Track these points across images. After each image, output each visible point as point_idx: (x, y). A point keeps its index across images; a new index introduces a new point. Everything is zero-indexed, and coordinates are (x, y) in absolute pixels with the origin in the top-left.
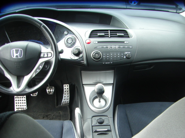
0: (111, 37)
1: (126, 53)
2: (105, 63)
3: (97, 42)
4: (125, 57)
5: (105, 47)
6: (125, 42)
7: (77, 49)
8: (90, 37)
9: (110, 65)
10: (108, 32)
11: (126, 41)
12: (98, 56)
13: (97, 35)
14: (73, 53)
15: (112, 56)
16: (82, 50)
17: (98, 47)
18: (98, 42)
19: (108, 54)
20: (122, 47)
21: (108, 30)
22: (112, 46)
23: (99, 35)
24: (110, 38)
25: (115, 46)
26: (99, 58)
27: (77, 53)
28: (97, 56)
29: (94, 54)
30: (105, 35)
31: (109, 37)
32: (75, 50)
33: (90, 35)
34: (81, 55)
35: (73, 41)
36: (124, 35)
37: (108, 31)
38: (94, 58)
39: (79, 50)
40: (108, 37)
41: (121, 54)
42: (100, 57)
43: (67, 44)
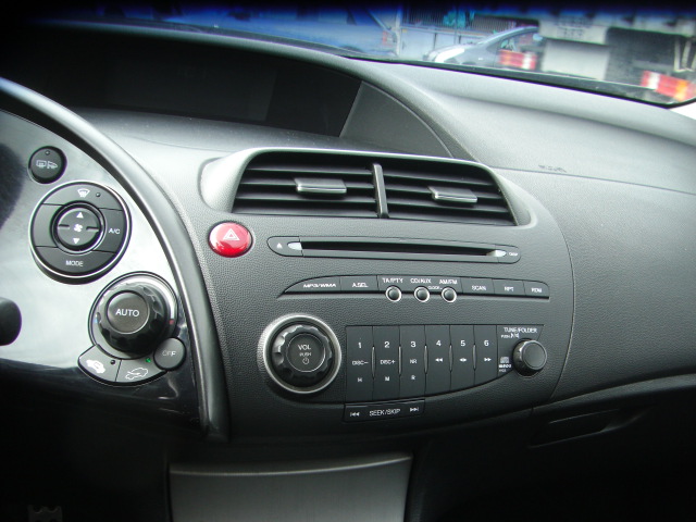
0: (392, 208)
1: (513, 333)
2: (364, 412)
3: (298, 247)
4: (504, 363)
5: (362, 285)
6: (499, 254)
7: (140, 295)
8: (238, 204)
9: (403, 424)
10: (368, 173)
11: (502, 246)
12: (314, 360)
13: (292, 190)
14: (105, 333)
15: (416, 353)
16: (180, 301)
17: (308, 286)
18: (305, 245)
19: (387, 345)
20: (483, 288)
21: (367, 162)
22: (414, 281)
23: (303, 194)
24: (385, 217)
25: (436, 276)
26: (322, 375)
27: (140, 335)
28: (306, 362)
29: (280, 343)
30: (351, 192)
31: (383, 208)
32: (122, 304)
33: (242, 188)
34: (173, 350)
35: (100, 228)
36: (481, 202)
37: (370, 168)
38: (283, 373)
39: (158, 304)
40: (374, 207)
41: (475, 341)
42: (332, 362)
43: (53, 255)
